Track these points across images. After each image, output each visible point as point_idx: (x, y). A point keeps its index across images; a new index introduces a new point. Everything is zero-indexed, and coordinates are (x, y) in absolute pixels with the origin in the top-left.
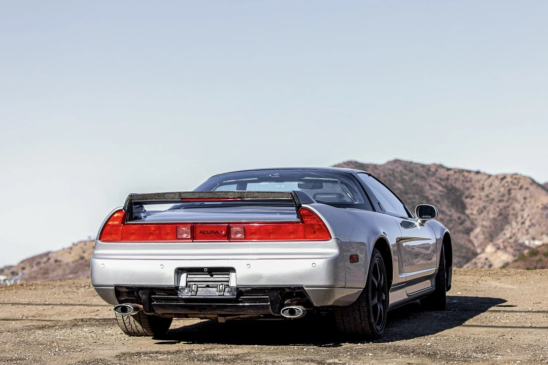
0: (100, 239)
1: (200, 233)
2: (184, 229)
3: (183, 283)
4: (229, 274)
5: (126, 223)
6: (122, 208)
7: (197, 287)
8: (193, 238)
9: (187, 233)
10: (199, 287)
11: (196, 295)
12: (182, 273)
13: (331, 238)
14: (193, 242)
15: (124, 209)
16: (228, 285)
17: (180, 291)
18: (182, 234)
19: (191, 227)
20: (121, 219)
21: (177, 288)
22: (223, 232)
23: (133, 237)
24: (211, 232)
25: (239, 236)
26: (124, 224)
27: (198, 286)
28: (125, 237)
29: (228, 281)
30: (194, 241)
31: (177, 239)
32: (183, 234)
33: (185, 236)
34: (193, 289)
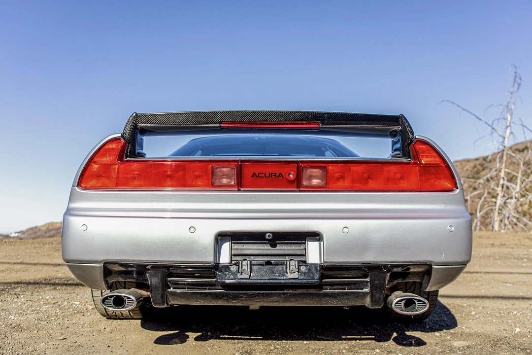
0: (79, 185)
1: (253, 176)
2: (225, 169)
3: (225, 258)
4: (305, 243)
5: (125, 159)
6: (120, 135)
7: (251, 265)
8: (240, 184)
9: (228, 176)
10: (253, 265)
11: (249, 279)
12: (223, 242)
13: (457, 188)
14: (239, 190)
15: (122, 136)
16: (305, 262)
17: (221, 271)
18: (221, 178)
19: (237, 166)
20: (117, 153)
21: (216, 267)
22: (291, 176)
23: (136, 183)
24: (271, 175)
25: (315, 182)
26: (122, 160)
27: (253, 262)
28: (122, 182)
29: (305, 255)
30: (241, 189)
31: (213, 185)
32: (223, 178)
33: (225, 181)
34: (245, 267)
